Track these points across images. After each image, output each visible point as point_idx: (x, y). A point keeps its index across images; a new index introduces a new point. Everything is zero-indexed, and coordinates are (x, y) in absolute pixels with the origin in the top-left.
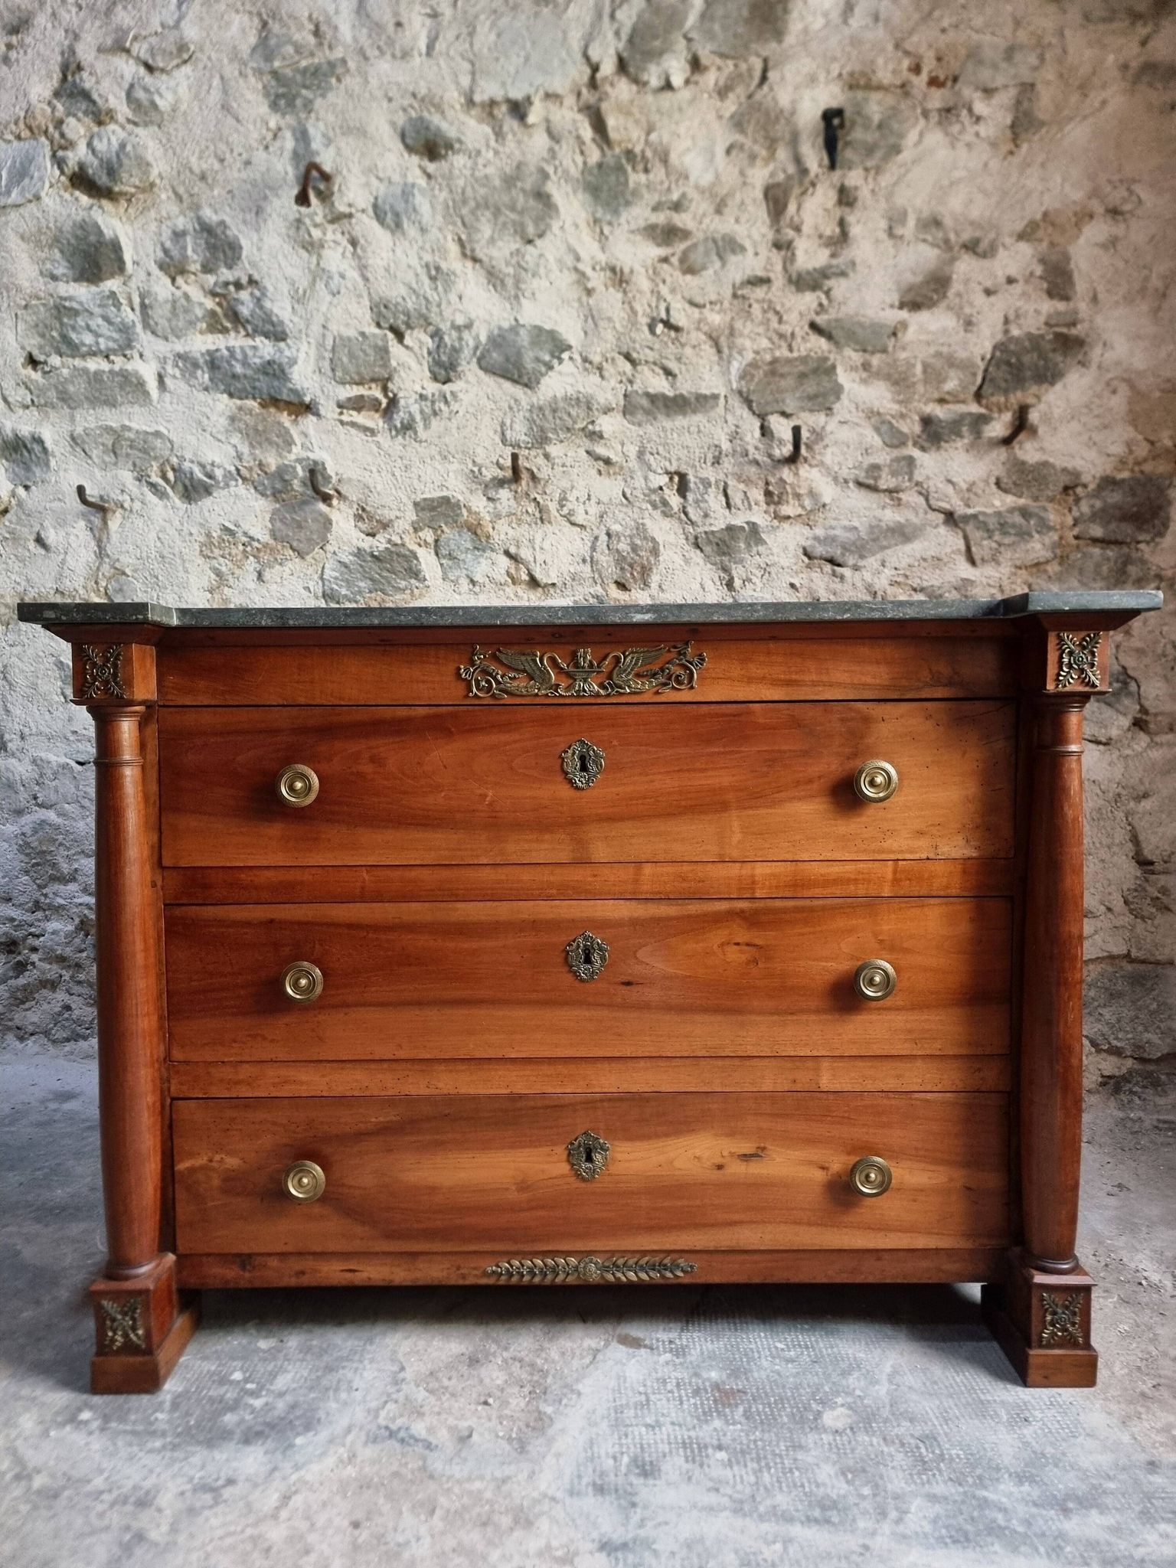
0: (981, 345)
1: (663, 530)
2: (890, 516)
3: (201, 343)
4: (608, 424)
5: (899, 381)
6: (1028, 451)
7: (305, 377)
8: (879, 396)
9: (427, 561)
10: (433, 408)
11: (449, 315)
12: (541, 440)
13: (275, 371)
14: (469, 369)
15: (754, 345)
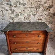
0: (48, 6)
1: (31, 14)
2: (42, 14)
3: (7, 2)
4: (28, 8)
5: (44, 7)
7: (12, 5)
9: (19, 15)
10: (19, 7)
11: (20, 2)
12: (25, 9)
14: (21, 5)
15: (36, 5)
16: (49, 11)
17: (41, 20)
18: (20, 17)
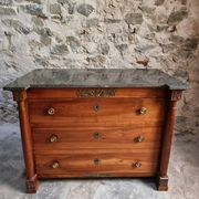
0: (169, 13)
1: (111, 44)
2: (150, 44)
4: (101, 24)
5: (153, 19)
6: (175, 34)
7: (45, 12)
8: (150, 22)
9: (69, 47)
10: (69, 19)
11: (72, 1)
12: (89, 26)
13: (39, 10)
15: (128, 10)
16: (174, 29)
17: (145, 64)
18: (71, 55)
